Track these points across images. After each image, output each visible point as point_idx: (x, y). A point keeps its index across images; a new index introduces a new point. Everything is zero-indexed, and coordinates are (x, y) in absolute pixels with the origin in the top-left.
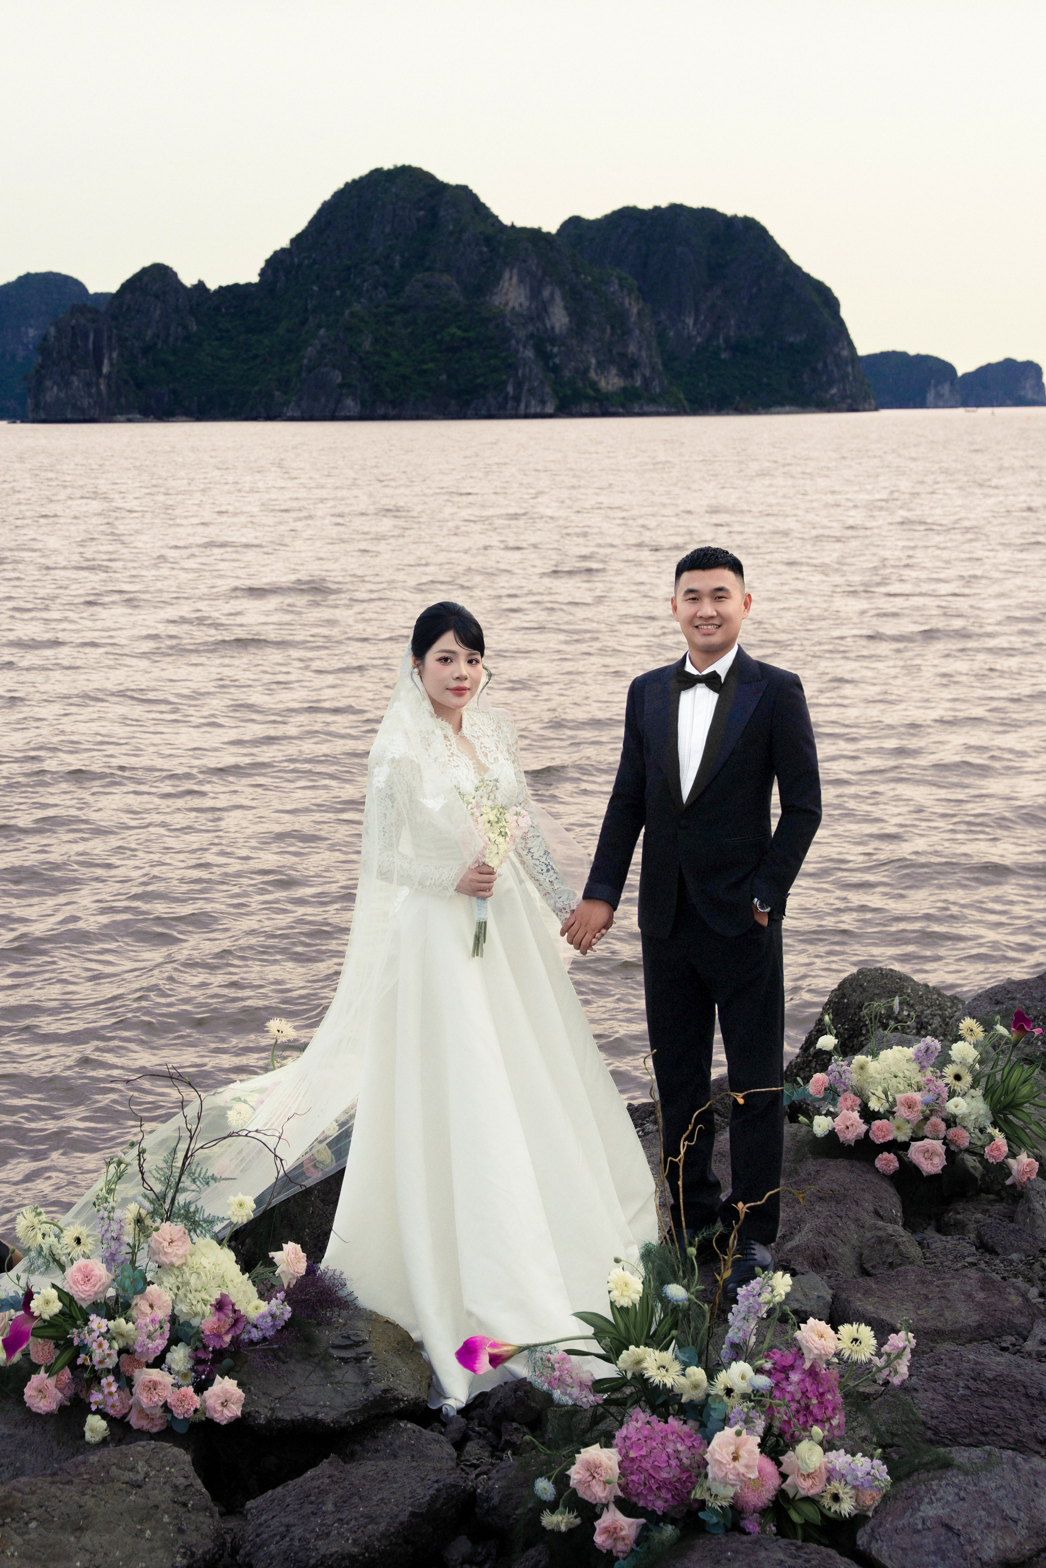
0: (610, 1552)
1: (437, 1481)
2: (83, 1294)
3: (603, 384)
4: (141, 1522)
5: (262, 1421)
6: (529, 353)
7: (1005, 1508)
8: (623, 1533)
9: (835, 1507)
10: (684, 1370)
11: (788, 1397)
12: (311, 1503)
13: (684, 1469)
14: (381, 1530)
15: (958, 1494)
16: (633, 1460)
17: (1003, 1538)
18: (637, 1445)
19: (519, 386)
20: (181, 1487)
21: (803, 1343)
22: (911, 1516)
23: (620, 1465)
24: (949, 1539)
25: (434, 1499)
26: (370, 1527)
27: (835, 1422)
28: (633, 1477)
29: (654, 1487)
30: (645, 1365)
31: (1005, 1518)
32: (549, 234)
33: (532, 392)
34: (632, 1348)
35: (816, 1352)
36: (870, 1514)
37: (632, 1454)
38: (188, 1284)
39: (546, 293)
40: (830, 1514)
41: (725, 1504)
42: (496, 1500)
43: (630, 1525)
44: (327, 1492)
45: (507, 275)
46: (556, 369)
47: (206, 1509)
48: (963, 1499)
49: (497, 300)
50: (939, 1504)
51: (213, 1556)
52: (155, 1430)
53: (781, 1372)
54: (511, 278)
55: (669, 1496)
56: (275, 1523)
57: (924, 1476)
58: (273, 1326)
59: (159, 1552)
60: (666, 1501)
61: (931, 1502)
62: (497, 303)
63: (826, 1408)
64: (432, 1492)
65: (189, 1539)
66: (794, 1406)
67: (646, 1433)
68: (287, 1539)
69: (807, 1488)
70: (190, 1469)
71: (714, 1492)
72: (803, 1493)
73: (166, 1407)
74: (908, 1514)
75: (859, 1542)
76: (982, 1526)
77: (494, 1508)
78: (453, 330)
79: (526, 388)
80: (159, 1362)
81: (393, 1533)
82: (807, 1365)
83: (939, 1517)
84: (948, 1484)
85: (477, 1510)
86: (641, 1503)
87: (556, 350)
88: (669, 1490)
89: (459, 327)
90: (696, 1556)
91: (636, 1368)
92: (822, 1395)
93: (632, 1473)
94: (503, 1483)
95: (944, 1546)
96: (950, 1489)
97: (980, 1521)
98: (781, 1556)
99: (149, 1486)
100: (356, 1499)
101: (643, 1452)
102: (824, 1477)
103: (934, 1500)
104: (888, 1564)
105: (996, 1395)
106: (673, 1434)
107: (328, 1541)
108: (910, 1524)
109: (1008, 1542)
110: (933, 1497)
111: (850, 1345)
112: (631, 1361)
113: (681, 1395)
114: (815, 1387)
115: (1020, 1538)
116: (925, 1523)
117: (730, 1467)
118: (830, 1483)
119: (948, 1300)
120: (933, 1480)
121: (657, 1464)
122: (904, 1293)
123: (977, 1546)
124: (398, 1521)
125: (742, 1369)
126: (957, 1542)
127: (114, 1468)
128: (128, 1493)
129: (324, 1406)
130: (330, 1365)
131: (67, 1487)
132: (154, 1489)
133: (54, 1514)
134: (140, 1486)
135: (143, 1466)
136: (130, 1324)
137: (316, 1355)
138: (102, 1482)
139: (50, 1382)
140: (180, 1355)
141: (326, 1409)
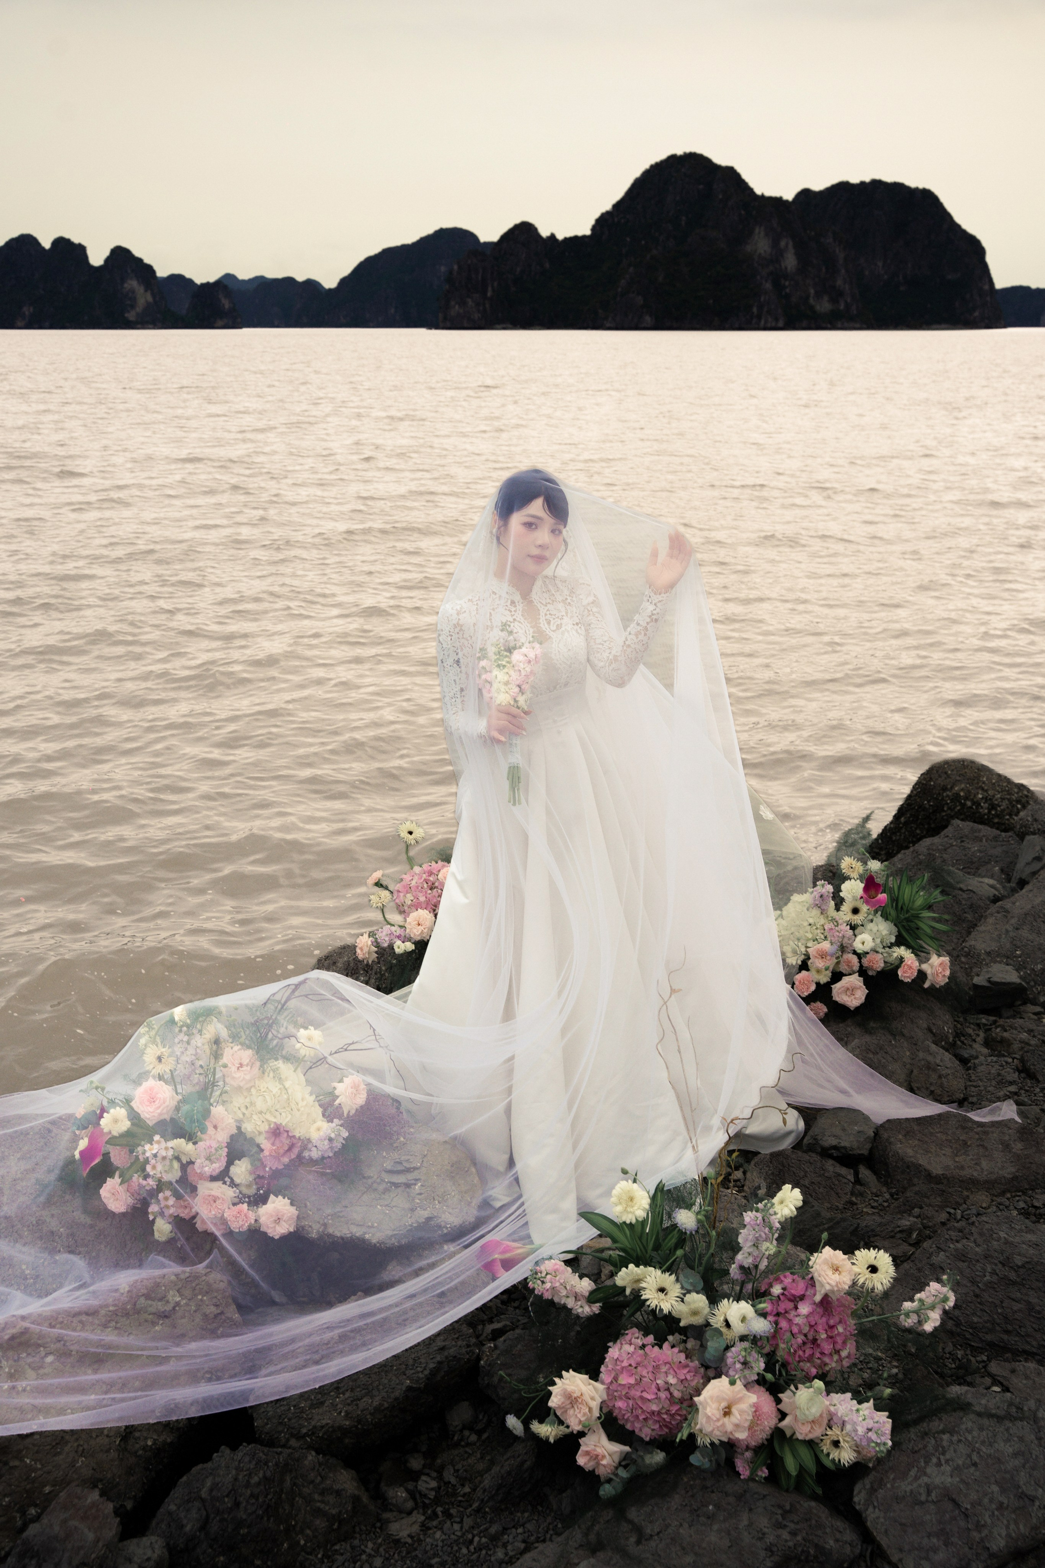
0: (592, 1472)
1: (442, 1349)
2: (150, 1113)
3: (818, 307)
5: (314, 1235)
6: (769, 286)
7: (1021, 1483)
8: (607, 1460)
9: (835, 1454)
10: (685, 1295)
11: (795, 1329)
13: (673, 1401)
14: (375, 1404)
15: (971, 1457)
16: (621, 1385)
17: (1018, 1523)
18: (629, 1370)
19: (761, 308)
20: (212, 1316)
21: (816, 1275)
22: (916, 1478)
23: (609, 1387)
24: (956, 1519)
25: (434, 1373)
27: (844, 1353)
28: (621, 1404)
29: (641, 1418)
30: (645, 1284)
31: (1022, 1495)
32: (787, 201)
33: (770, 311)
34: (631, 1266)
35: (828, 1287)
36: (871, 1465)
37: (622, 1381)
38: (252, 1104)
39: (783, 244)
40: (827, 1463)
41: (717, 1442)
42: (495, 1378)
43: (615, 1452)
45: (757, 230)
46: (787, 297)
48: (975, 1464)
49: (750, 248)
50: (948, 1469)
53: (790, 1300)
54: (760, 233)
55: (657, 1427)
57: (937, 1425)
58: (331, 1148)
60: (654, 1430)
61: (939, 1464)
62: (750, 250)
63: (836, 1341)
66: (800, 1339)
67: (639, 1359)
69: (803, 1432)
71: (704, 1432)
72: (801, 1436)
74: (913, 1473)
75: (856, 1499)
76: (994, 1506)
78: (719, 268)
79: (766, 309)
80: (222, 1176)
82: (818, 1298)
83: (946, 1487)
84: (960, 1441)
85: (478, 1380)
86: (628, 1431)
87: (788, 283)
88: (657, 1421)
89: (724, 267)
90: (676, 1500)
91: (635, 1286)
92: (832, 1327)
93: (621, 1398)
94: (507, 1359)
95: (949, 1528)
96: (962, 1449)
97: (991, 1501)
98: (765, 1525)
99: (178, 1315)
101: (632, 1381)
102: (825, 1422)
103: (943, 1462)
104: (884, 1541)
105: (1023, 1285)
106: (666, 1363)
107: (320, 1411)
108: (911, 1492)
109: (1021, 1527)
110: (942, 1457)
111: (868, 1275)
112: (628, 1279)
113: (679, 1320)
114: (824, 1319)
115: (1034, 1520)
116: (929, 1493)
117: (719, 1424)
118: (831, 1428)
119: (986, 1148)
120: (943, 1432)
121: (645, 1395)
122: (944, 1137)
123: (985, 1532)
124: (392, 1396)
125: (743, 1311)
126: (962, 1524)
127: (142, 1300)
128: (154, 1324)
129: (372, 1227)
130: (381, 1187)
131: (90, 1319)
132: (183, 1317)
133: (72, 1348)
134: (166, 1317)
135: (174, 1296)
136: (190, 1145)
137: (370, 1177)
138: (127, 1315)
139: (121, 1189)
140: (241, 1170)
141: (372, 1230)
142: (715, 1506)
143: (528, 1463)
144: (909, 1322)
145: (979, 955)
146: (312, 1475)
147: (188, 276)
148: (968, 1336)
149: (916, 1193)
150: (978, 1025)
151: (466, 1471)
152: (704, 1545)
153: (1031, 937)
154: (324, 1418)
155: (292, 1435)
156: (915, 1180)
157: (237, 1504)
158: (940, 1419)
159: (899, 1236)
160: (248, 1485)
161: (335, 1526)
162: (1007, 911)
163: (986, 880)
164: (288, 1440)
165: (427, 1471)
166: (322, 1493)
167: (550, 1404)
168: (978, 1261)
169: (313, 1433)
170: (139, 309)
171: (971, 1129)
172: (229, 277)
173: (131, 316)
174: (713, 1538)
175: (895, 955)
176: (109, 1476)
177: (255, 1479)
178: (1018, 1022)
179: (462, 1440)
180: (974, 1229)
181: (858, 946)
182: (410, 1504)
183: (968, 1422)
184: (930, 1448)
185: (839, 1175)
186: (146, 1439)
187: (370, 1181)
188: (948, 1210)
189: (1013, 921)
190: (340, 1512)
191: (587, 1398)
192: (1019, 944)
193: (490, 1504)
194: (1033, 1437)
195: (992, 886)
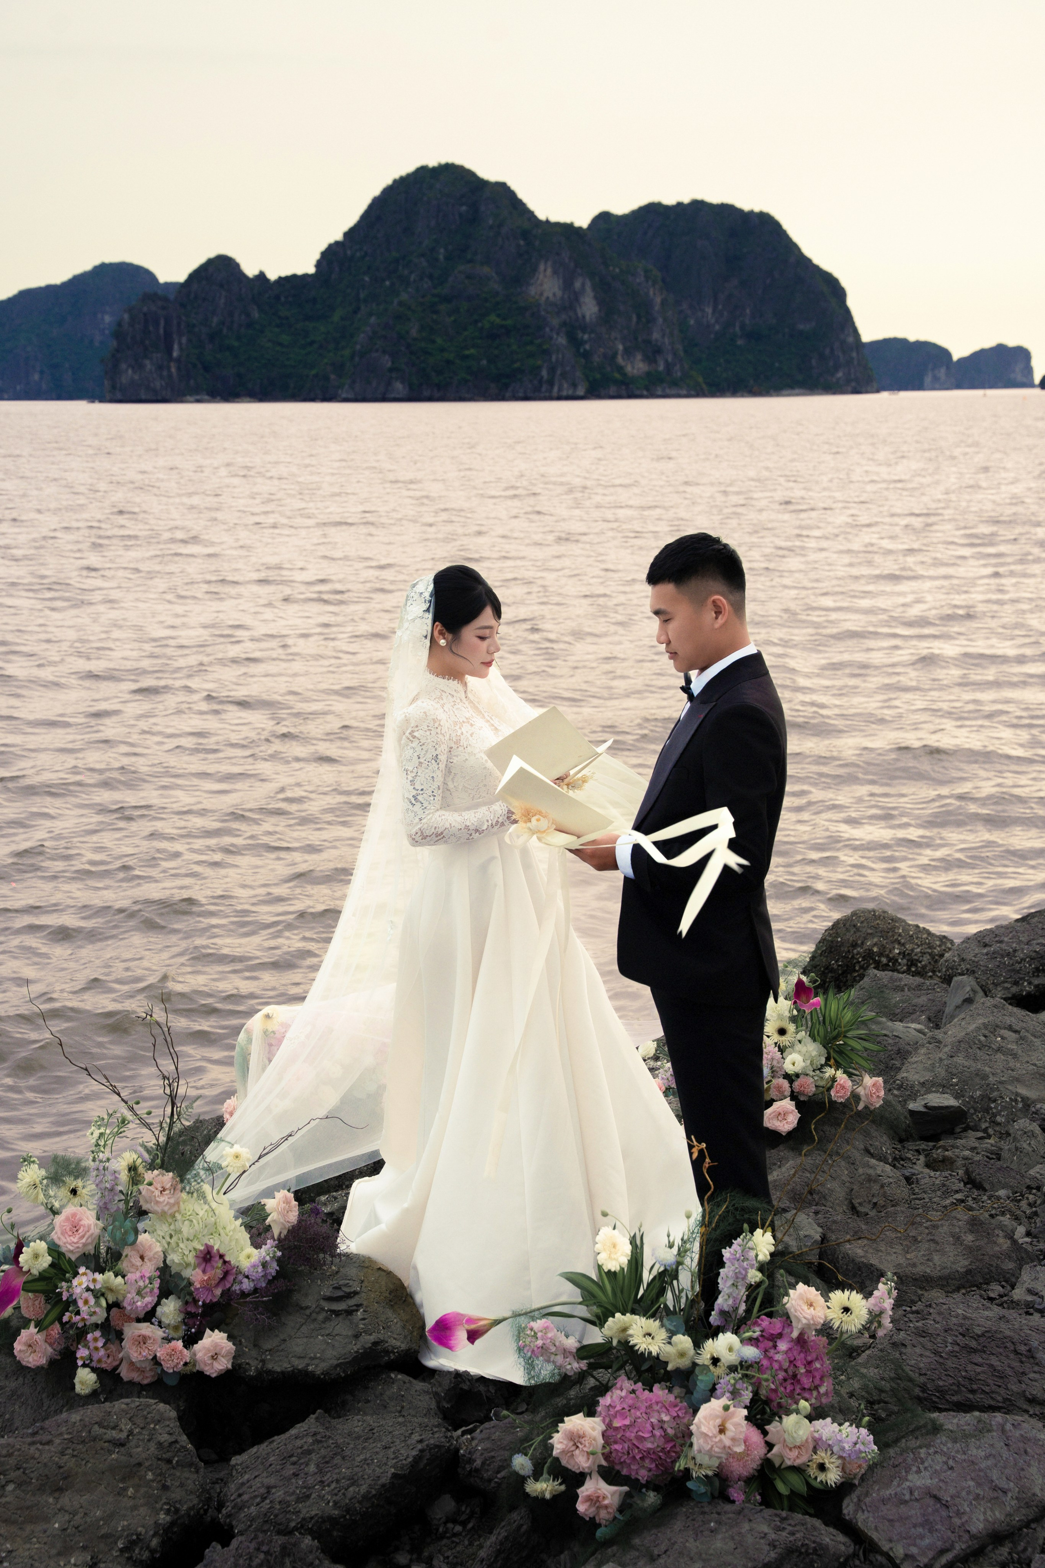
0: (593, 1519)
1: (421, 1441)
2: (72, 1245)
3: (629, 369)
4: (123, 1480)
5: (252, 1373)
6: (562, 340)
7: (994, 1478)
8: (606, 1502)
9: (821, 1477)
10: (670, 1338)
11: (776, 1365)
12: (294, 1464)
13: (667, 1438)
14: (362, 1492)
15: (946, 1463)
16: (617, 1429)
17: (992, 1510)
18: (622, 1414)
19: (552, 370)
20: (166, 1444)
21: (792, 1312)
22: (899, 1485)
23: (604, 1434)
24: (937, 1511)
25: (417, 1459)
26: (351, 1489)
27: (822, 1390)
28: (617, 1447)
29: (638, 1457)
30: (631, 1332)
31: (995, 1489)
32: (580, 228)
33: (564, 375)
34: (617, 1315)
35: (804, 1321)
36: (856, 1482)
37: (616, 1424)
38: (177, 1231)
39: (578, 285)
40: (815, 1484)
41: (710, 1473)
42: (478, 1463)
43: (613, 1494)
44: (309, 1452)
45: (542, 267)
46: (586, 355)
47: (191, 1465)
48: (951, 1468)
49: (533, 291)
50: (927, 1474)
51: (198, 1512)
52: (146, 1382)
53: (769, 1339)
54: (545, 270)
55: (653, 1466)
56: (257, 1483)
57: (913, 1443)
58: (265, 1274)
59: (141, 1509)
60: (650, 1470)
61: (919, 1471)
62: (533, 293)
63: (814, 1377)
64: (414, 1453)
65: (173, 1495)
66: (781, 1375)
67: (631, 1402)
68: (268, 1501)
69: (792, 1458)
70: (175, 1425)
71: (698, 1461)
72: (789, 1463)
73: (155, 1360)
74: (895, 1483)
75: (845, 1511)
76: (970, 1497)
77: (477, 1470)
78: (493, 318)
79: (559, 372)
80: (149, 1316)
81: (374, 1496)
82: (795, 1334)
83: (928, 1488)
84: (936, 1452)
85: (459, 1470)
86: (625, 1472)
87: (586, 337)
88: (653, 1460)
89: (498, 316)
90: (678, 1525)
91: (621, 1335)
92: (810, 1363)
93: (616, 1442)
94: (487, 1444)
95: (931, 1518)
96: (939, 1458)
97: (969, 1493)
98: (765, 1528)
99: (132, 1444)
100: (337, 1460)
101: (627, 1422)
102: (811, 1446)
103: (921, 1469)
104: (875, 1536)
105: (983, 1351)
106: (657, 1403)
107: (308, 1503)
108: (896, 1494)
109: (997, 1513)
110: (919, 1466)
111: (842, 1317)
112: (615, 1328)
113: (666, 1363)
114: (802, 1355)
115: (1008, 1508)
116: (911, 1493)
117: (716, 1443)
118: (815, 1453)
119: (937, 1243)
120: (920, 1447)
121: (640, 1434)
123: (965, 1518)
124: (380, 1482)
125: (727, 1342)
126: (944, 1513)
127: (96, 1427)
128: (110, 1452)
129: (315, 1358)
130: (321, 1317)
131: (47, 1447)
132: (137, 1447)
133: (32, 1475)
134: (122, 1445)
135: (126, 1424)
136: (119, 1278)
137: (307, 1308)
138: (83, 1442)
139: (40, 1337)
140: (170, 1309)
141: (316, 1362)
142: (716, 1522)
143: (525, 1527)
145: (912, 1087)
146: (311, 1557)
148: (934, 1399)
150: (918, 1151)
151: (455, 1557)
152: (711, 1551)
153: (966, 1064)
158: (915, 1438)
162: (940, 1042)
163: (913, 1025)
169: (302, 1526)
171: (921, 1224)
174: (719, 1544)
175: (827, 1075)
178: (959, 1142)
179: (446, 1532)
180: (931, 1310)
181: (789, 1067)
183: (941, 1438)
184: (909, 1459)
187: (308, 1312)
188: (904, 1308)
189: (946, 1049)
191: (589, 1434)
192: (954, 1071)
194: (1002, 1444)
195: (919, 1031)
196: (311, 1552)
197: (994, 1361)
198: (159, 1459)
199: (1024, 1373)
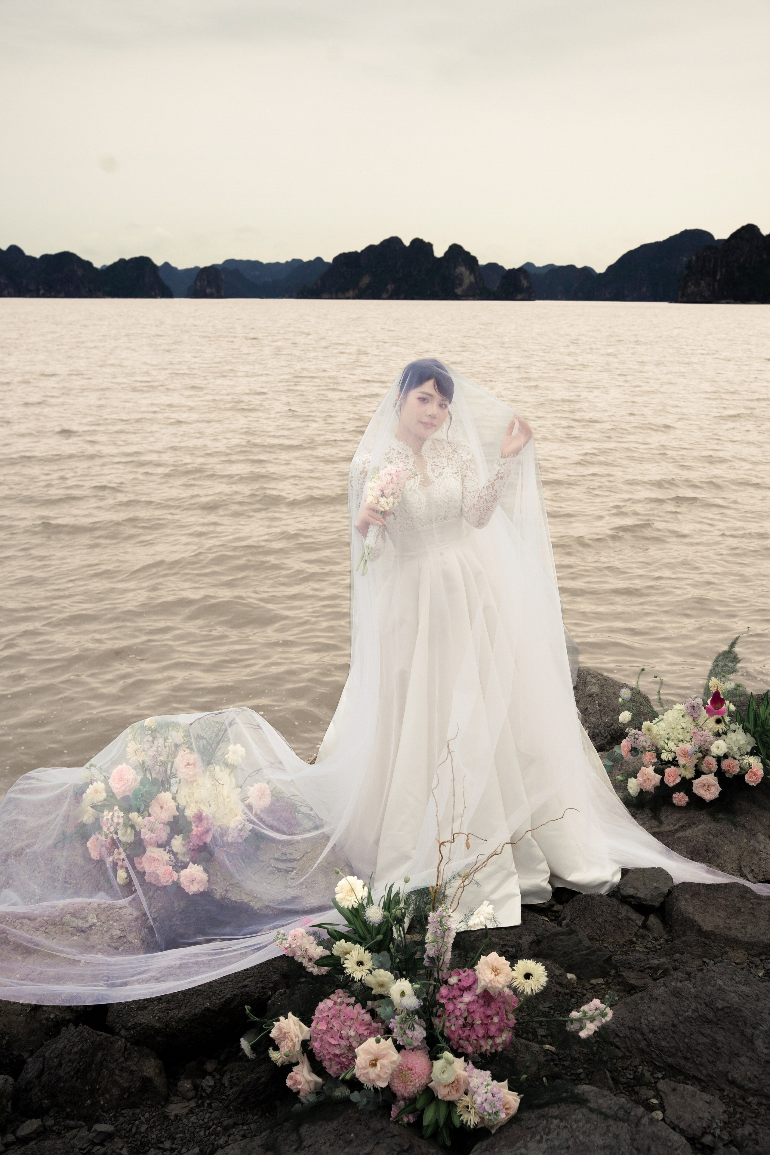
0: (295, 1091)
2: (118, 790)
5: (216, 897)
9: (465, 1117)
10: (375, 969)
11: (458, 1012)
14: (180, 1015)
16: (319, 1031)
18: (326, 1020)
20: (116, 937)
21: (477, 972)
27: (498, 1040)
28: (316, 1045)
29: (328, 1058)
30: (348, 957)
34: (343, 941)
36: (493, 1132)
37: (320, 1027)
40: (456, 1122)
43: (311, 1080)
55: (336, 1066)
57: (556, 1111)
61: (540, 1142)
64: (228, 996)
66: (461, 1021)
67: (334, 1012)
69: (443, 1094)
74: (518, 1145)
80: (165, 845)
81: (187, 1020)
84: (565, 1127)
88: (338, 1063)
92: (488, 1017)
96: (565, 1134)
99: (93, 932)
101: (326, 1028)
102: (464, 1090)
103: (544, 1140)
105: (717, 1024)
106: (351, 1019)
107: (143, 1013)
110: (545, 1136)
111: (521, 979)
112: (340, 950)
114: (482, 1009)
117: (365, 1071)
118: (466, 1095)
119: (755, 917)
120: (556, 1117)
121: (332, 1040)
122: (724, 902)
125: (402, 988)
127: (69, 916)
128: (73, 935)
129: (256, 897)
130: (269, 871)
132: (96, 934)
134: (83, 931)
135: (93, 918)
136: (140, 817)
137: (263, 861)
138: (55, 925)
140: (178, 842)
141: (256, 900)
142: (355, 1134)
143: (264, 1079)
144: (571, 1027)
146: (117, 1056)
147: (500, 264)
148: (654, 1056)
149: (683, 942)
151: (238, 1079)
154: (144, 1018)
155: (123, 1027)
156: (688, 933)
157: (60, 1064)
158: (559, 1107)
159: (647, 971)
160: (69, 1053)
161: (125, 1096)
164: (120, 1030)
165: (215, 1073)
166: (121, 1070)
167: (271, 1035)
168: (687, 999)
170: (465, 287)
171: (749, 899)
172: (529, 265)
173: (459, 291)
175: (744, 762)
176: (15, 1032)
177: (75, 1049)
182: (191, 1094)
183: (580, 1114)
184: (540, 1128)
185: (630, 919)
186: (51, 1013)
187: (262, 864)
188: (705, 959)
190: (130, 1086)
191: (292, 1035)
193: (234, 1104)
196: (119, 1052)
197: (720, 1037)
198: (109, 946)
199: (737, 1055)
